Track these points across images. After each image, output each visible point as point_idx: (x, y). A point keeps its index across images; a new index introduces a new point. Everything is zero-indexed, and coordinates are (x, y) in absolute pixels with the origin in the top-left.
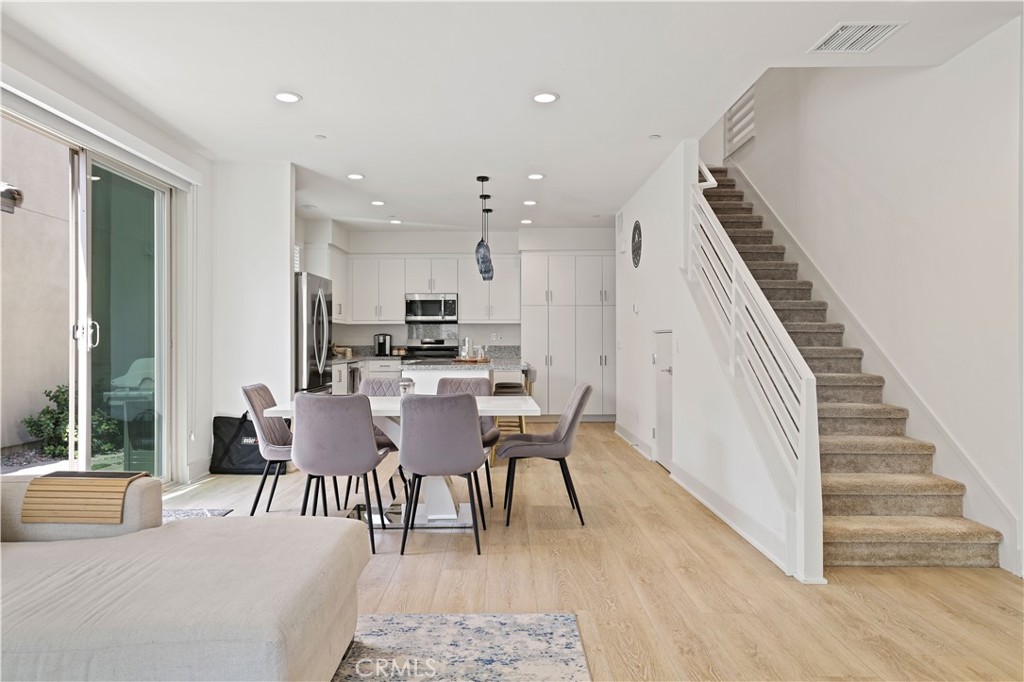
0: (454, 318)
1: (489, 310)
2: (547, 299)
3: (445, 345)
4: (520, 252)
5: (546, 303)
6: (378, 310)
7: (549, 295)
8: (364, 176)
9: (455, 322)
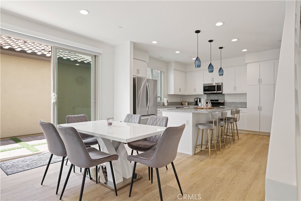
0: (221, 92)
1: (235, 88)
2: (259, 82)
3: (219, 102)
4: (247, 63)
5: (259, 84)
6: (195, 90)
7: (260, 81)
8: (158, 42)
9: (221, 93)
